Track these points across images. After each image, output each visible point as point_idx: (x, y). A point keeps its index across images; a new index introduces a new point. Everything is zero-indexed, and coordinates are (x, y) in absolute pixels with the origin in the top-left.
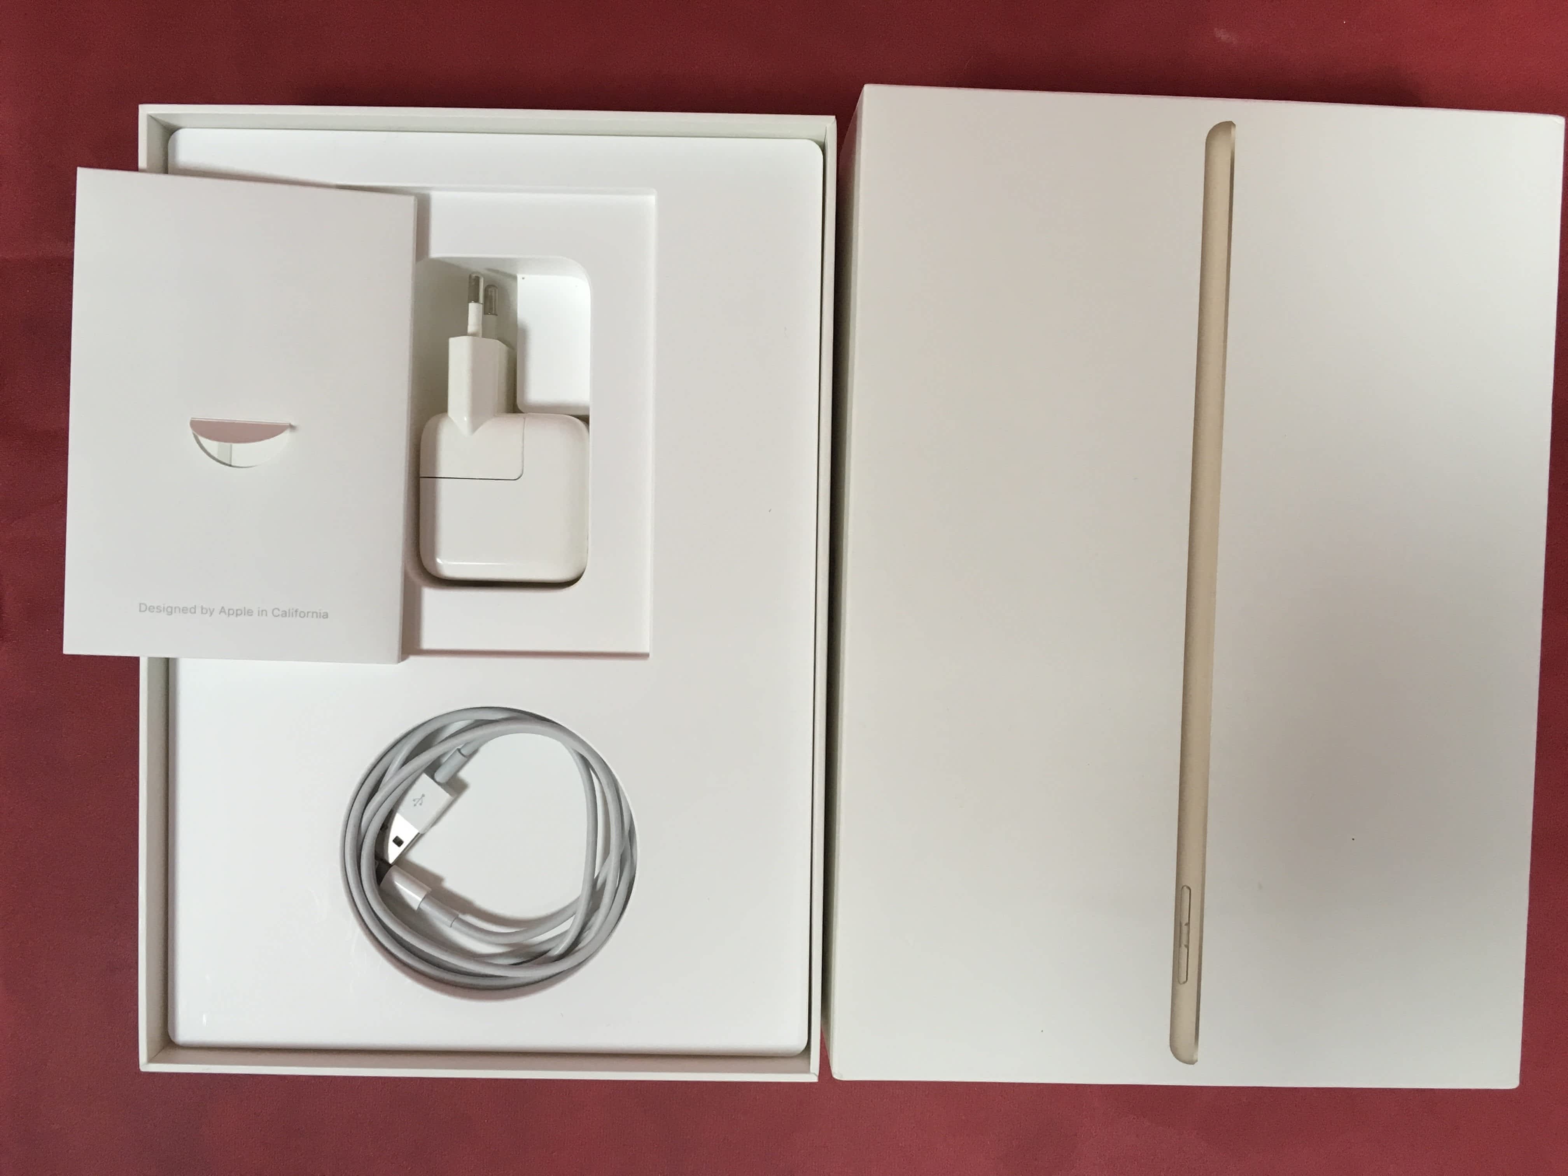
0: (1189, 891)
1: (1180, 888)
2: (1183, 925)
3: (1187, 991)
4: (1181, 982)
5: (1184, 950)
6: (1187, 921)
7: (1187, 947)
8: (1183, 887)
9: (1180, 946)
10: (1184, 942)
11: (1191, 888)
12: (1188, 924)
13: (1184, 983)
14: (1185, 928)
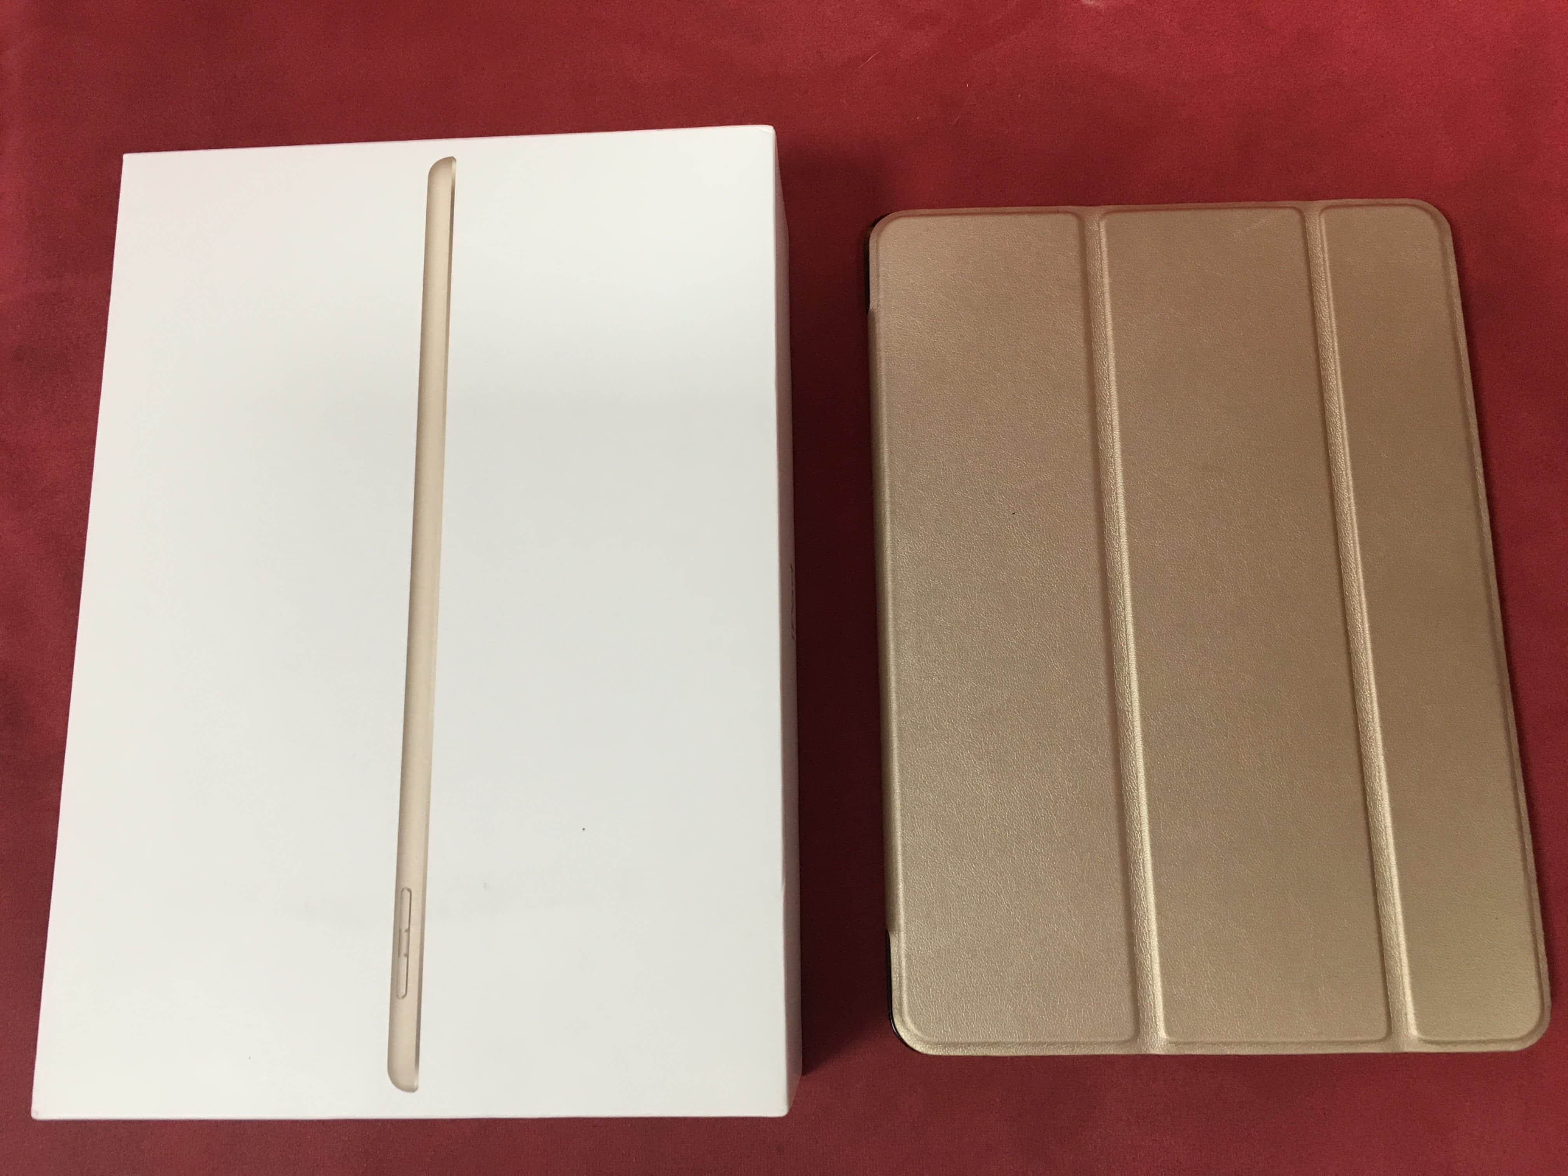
0: (409, 894)
1: (400, 891)
2: (403, 931)
3: (407, 1006)
4: (401, 996)
5: (404, 960)
6: (407, 927)
7: (407, 955)
8: (403, 890)
9: (399, 954)
10: (404, 951)
11: (412, 891)
12: (408, 931)
13: (404, 997)
14: (405, 935)
